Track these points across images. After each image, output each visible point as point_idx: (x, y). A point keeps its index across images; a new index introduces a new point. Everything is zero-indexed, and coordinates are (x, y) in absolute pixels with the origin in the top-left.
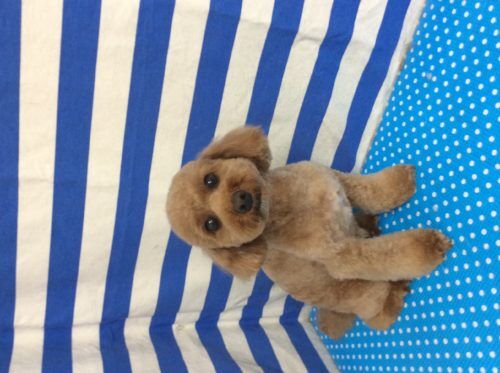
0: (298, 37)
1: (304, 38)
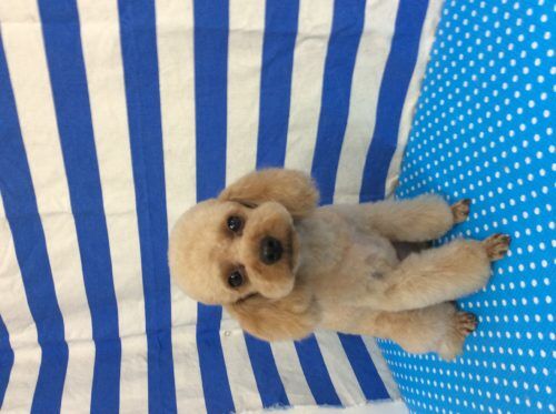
0: (298, 39)
1: (306, 38)
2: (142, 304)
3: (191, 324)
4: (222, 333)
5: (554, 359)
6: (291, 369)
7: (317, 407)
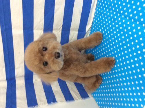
2: (4, 69)
3: (22, 76)
4: (34, 80)
5: (144, 77)
6: (57, 90)
7: (66, 102)
